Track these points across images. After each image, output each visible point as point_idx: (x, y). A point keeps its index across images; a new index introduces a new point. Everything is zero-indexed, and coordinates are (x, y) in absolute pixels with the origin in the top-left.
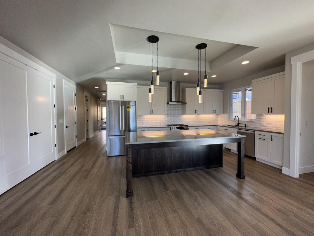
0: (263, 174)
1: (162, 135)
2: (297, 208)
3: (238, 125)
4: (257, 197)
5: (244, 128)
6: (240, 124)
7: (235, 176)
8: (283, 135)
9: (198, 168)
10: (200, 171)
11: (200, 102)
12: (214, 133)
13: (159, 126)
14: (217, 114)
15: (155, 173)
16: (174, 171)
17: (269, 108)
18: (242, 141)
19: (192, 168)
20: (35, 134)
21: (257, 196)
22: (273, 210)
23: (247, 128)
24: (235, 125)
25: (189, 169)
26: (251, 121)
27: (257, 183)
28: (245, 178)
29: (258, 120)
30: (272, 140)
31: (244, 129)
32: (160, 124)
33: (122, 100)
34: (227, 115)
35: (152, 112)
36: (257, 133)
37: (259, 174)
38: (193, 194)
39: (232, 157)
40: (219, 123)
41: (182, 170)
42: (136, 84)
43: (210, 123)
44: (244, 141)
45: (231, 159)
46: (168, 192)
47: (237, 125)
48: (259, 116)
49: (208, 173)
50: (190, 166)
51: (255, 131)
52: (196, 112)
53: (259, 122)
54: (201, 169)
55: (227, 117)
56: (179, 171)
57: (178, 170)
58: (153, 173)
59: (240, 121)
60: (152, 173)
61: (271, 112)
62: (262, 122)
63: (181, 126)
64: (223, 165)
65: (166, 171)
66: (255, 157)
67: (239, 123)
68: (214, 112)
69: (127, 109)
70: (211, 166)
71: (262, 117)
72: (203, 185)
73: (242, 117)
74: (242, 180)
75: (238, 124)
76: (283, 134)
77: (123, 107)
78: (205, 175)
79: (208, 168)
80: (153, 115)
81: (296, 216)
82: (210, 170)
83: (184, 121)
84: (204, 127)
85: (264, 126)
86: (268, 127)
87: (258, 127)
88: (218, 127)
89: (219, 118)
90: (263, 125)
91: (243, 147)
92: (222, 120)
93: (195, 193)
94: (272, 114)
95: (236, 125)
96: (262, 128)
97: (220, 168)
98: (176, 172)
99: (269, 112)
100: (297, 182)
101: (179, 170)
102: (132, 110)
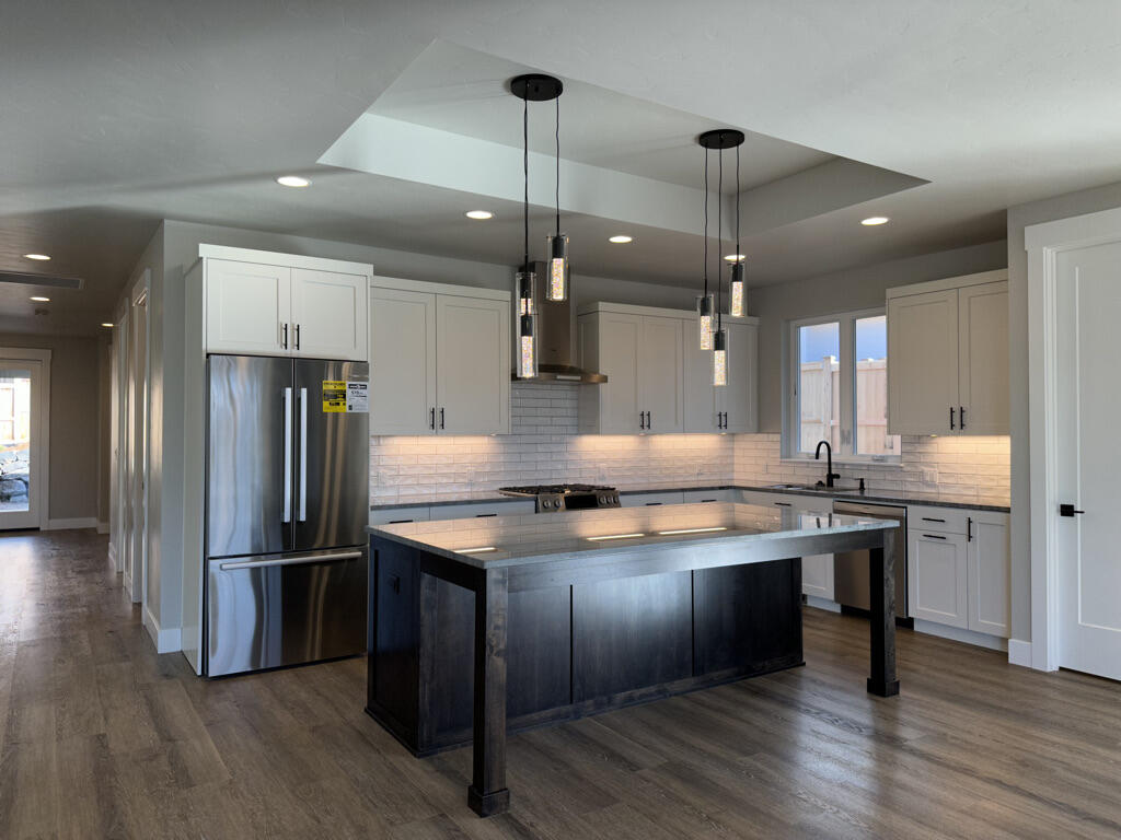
0: (950, 672)
1: (479, 543)
2: (1070, 749)
3: (830, 484)
4: (953, 741)
5: (857, 493)
6: (838, 476)
7: (864, 691)
8: (1004, 515)
9: (715, 675)
10: (724, 689)
11: (720, 380)
12: (717, 522)
13: (466, 497)
14: (729, 434)
15: (544, 713)
16: (621, 696)
17: (952, 412)
18: (885, 543)
19: (690, 681)
21: (953, 738)
22: (1009, 765)
23: (866, 494)
24: (813, 482)
25: (677, 686)
26: (879, 464)
27: (944, 703)
28: (897, 693)
29: (911, 458)
30: (970, 537)
31: (857, 497)
32: (471, 484)
33: (292, 352)
34: (777, 437)
35: (437, 422)
36: (914, 513)
37: (937, 674)
38: (743, 765)
39: (822, 626)
40: (736, 476)
41: (653, 689)
42: (369, 269)
43: (701, 478)
44: (892, 541)
45: (821, 633)
46: (645, 772)
47: (825, 481)
48: (916, 440)
49: (759, 693)
51: (909, 506)
52: (645, 424)
53: (913, 469)
54: (727, 681)
55: (778, 446)
56: (641, 696)
57: (637, 693)
58: (535, 716)
59: (837, 464)
60: (528, 716)
61: (962, 425)
62: (926, 469)
63: (585, 493)
64: (804, 660)
66: (910, 615)
67: (833, 472)
68: (722, 423)
69: (327, 404)
70: (761, 665)
71: (929, 449)
72: (765, 732)
73: (845, 446)
74: (890, 700)
75: (831, 477)
76: (1007, 510)
77: (304, 391)
78: (753, 701)
79: (750, 672)
80: (442, 435)
81: (1068, 767)
82: (759, 681)
83: (587, 465)
84: (686, 494)
85: (933, 485)
86: (946, 485)
87: (912, 490)
88: (745, 492)
89: (738, 453)
90: (928, 478)
91: (891, 568)
92: (753, 460)
93: (748, 760)
94: (964, 435)
95: (820, 483)
96: (929, 493)
97: (795, 669)
98: (630, 700)
99: (952, 426)
100: (1057, 682)
101: (643, 691)
102: (350, 407)
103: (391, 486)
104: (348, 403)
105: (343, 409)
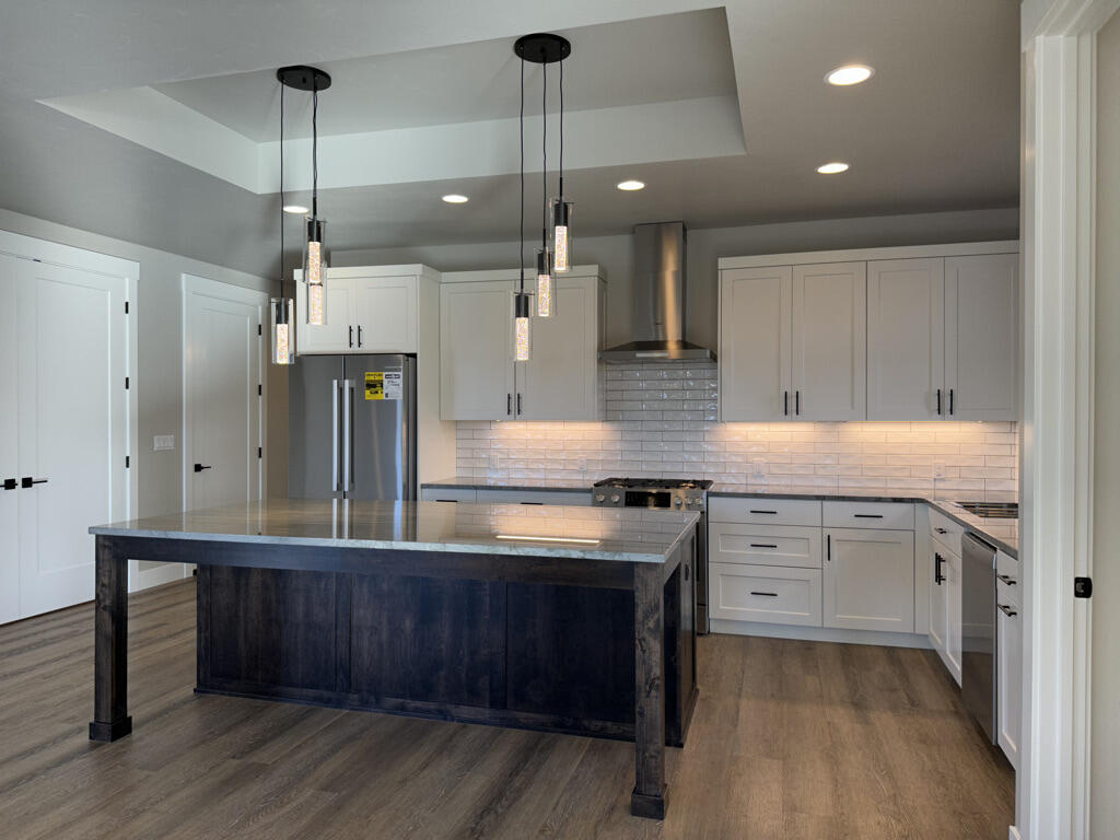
9: (522, 716)
11: (522, 354)
12: (599, 535)
16: (391, 701)
19: (486, 713)
20: (27, 483)
33: (355, 349)
41: (432, 706)
42: (419, 268)
50: (473, 697)
56: (416, 710)
57: (412, 704)
65: (351, 696)
69: (368, 392)
77: (346, 383)
98: (402, 709)
101: (419, 704)
102: (387, 395)
103: (502, 469)
104: (385, 391)
105: (380, 396)
